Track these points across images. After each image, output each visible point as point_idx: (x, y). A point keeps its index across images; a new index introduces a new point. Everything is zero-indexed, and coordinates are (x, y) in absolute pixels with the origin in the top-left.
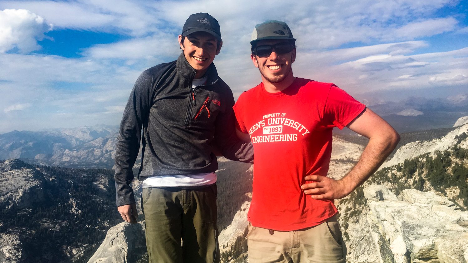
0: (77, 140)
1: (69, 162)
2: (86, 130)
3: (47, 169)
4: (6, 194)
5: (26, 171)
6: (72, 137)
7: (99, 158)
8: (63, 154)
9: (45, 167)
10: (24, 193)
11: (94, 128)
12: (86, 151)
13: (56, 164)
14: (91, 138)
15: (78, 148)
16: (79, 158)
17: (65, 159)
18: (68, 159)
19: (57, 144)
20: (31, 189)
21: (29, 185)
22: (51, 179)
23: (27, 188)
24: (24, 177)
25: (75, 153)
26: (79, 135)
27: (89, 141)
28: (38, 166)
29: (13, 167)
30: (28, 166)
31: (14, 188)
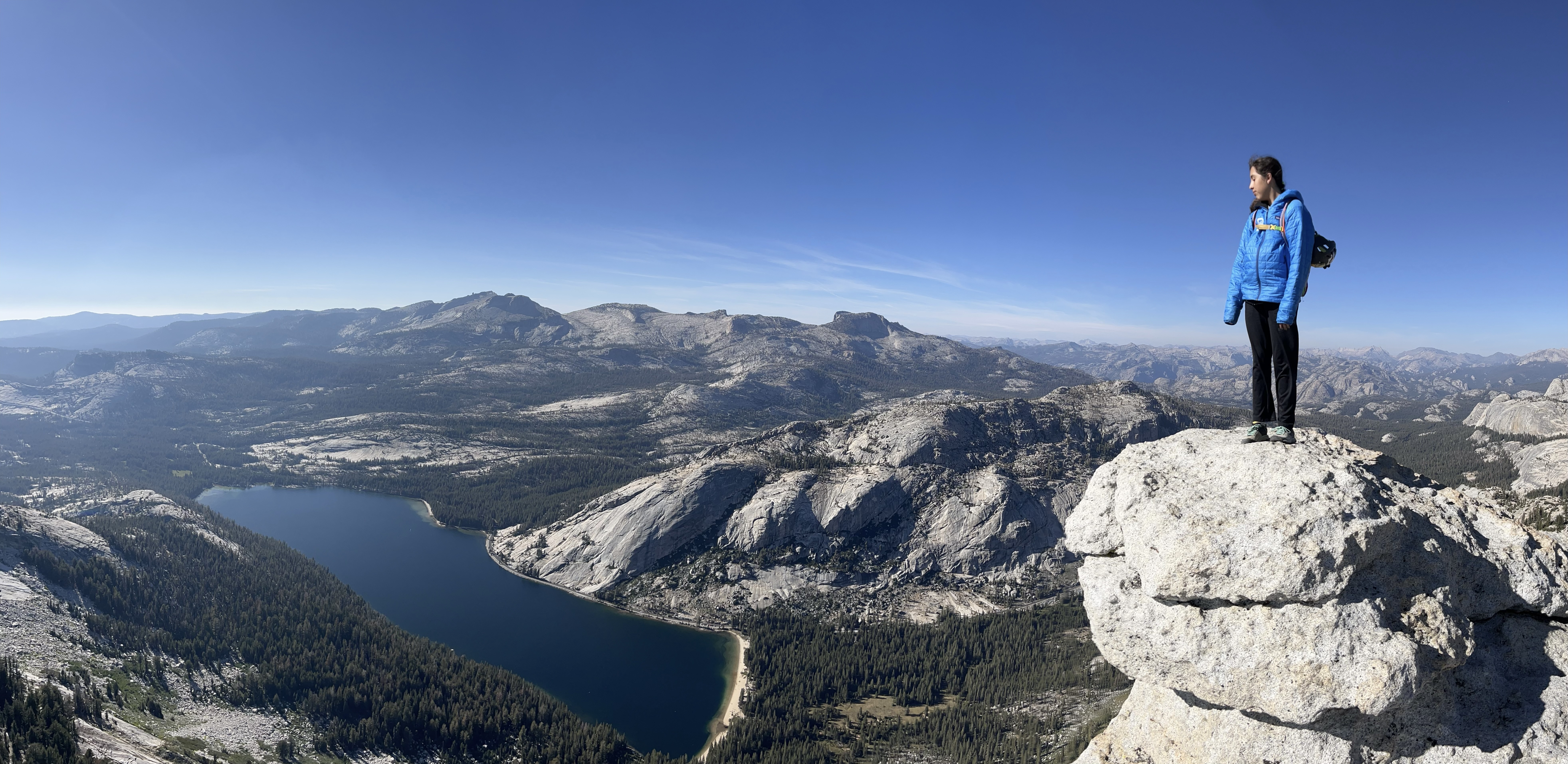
0: (1212, 364)
1: (1197, 394)
2: (1227, 351)
3: (1168, 399)
4: (1112, 425)
5: (1138, 400)
6: (1206, 359)
7: (1242, 394)
8: (1191, 382)
9: (1165, 396)
10: (1134, 428)
11: (1239, 350)
12: (1222, 382)
13: (1179, 394)
14: (1232, 363)
15: (1213, 376)
16: (1213, 390)
17: (1193, 389)
18: (1196, 390)
19: (1183, 367)
20: (1142, 423)
21: (1140, 417)
22: (1170, 414)
23: (1137, 421)
24: (1136, 406)
25: (1207, 383)
26: (1216, 358)
27: (1229, 368)
28: (1157, 394)
29: (1123, 391)
30: (1142, 393)
31: (1120, 419)
